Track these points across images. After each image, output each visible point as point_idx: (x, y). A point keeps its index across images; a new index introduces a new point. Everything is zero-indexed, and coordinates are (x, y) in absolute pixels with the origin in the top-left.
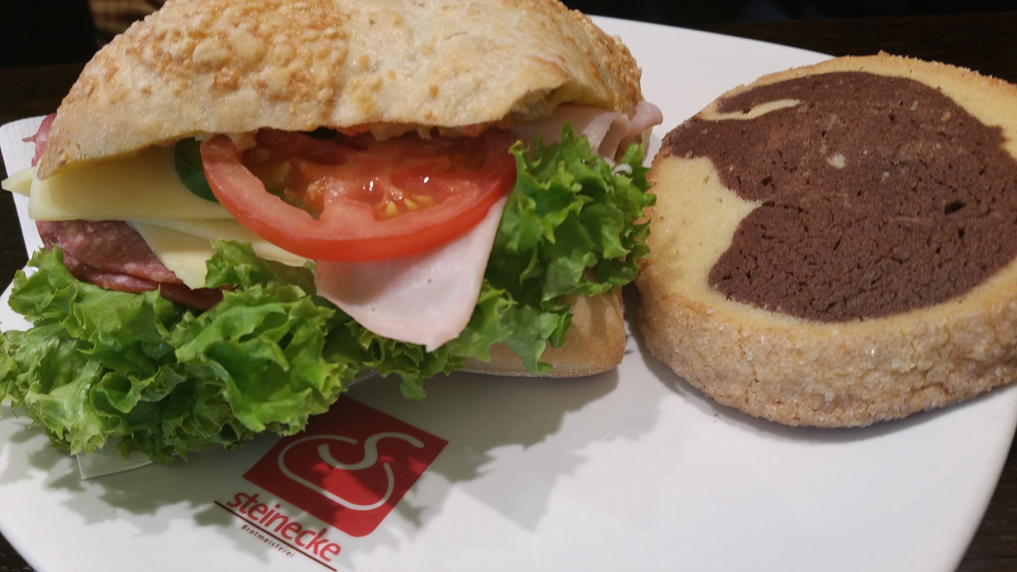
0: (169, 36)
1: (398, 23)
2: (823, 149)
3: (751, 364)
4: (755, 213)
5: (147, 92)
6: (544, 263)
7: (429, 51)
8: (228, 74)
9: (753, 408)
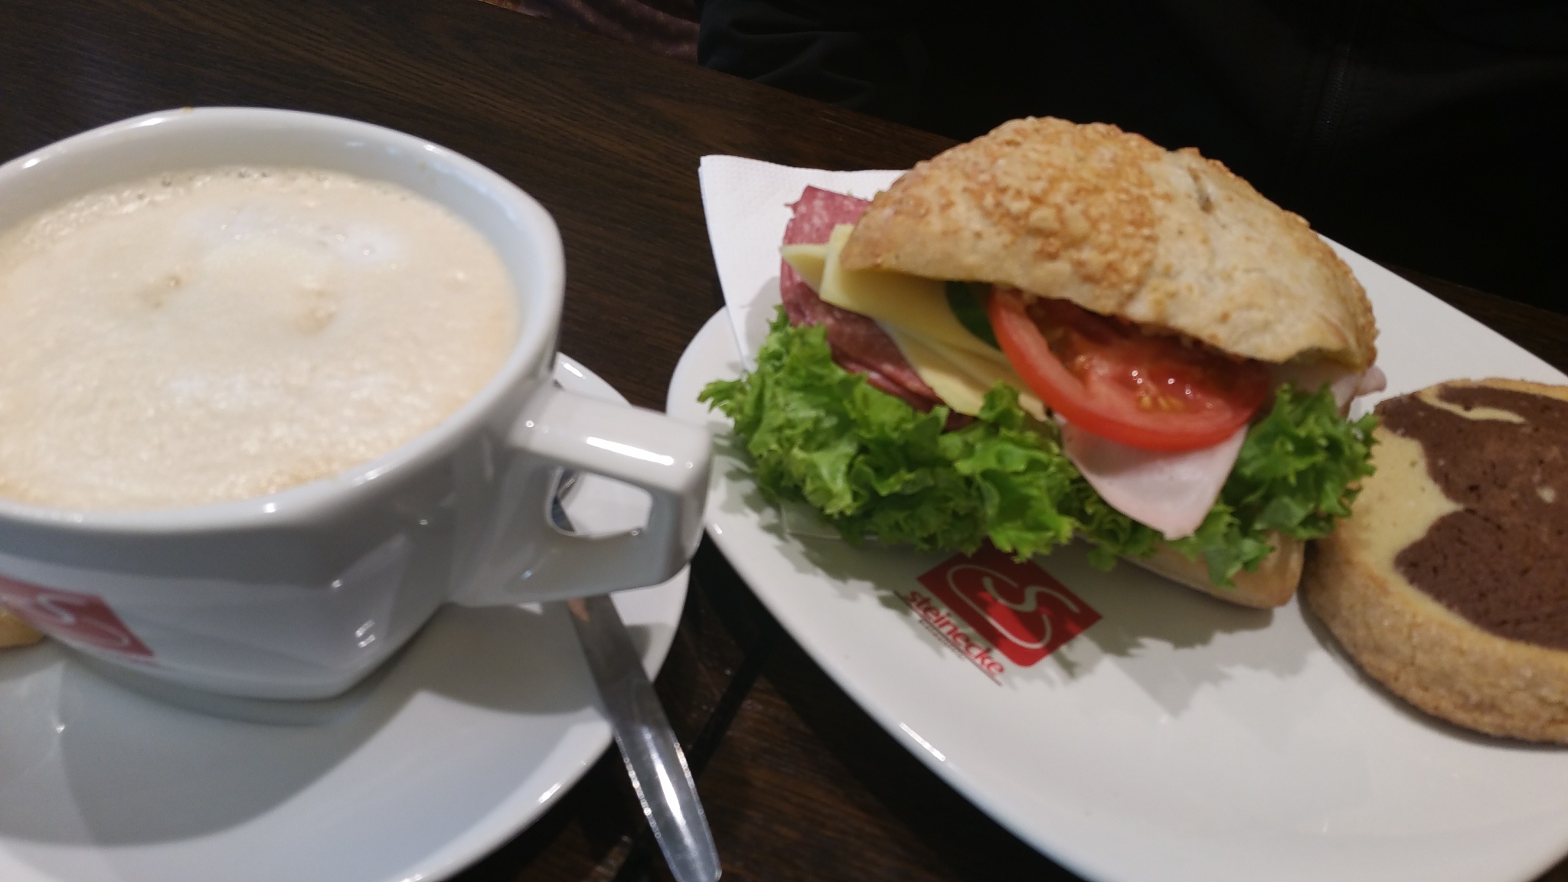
0: (1011, 193)
1: (1205, 241)
2: (1537, 478)
3: (1414, 648)
4: (1455, 515)
5: (978, 235)
6: (1267, 498)
7: (1228, 277)
8: (1054, 244)
9: (1399, 687)
